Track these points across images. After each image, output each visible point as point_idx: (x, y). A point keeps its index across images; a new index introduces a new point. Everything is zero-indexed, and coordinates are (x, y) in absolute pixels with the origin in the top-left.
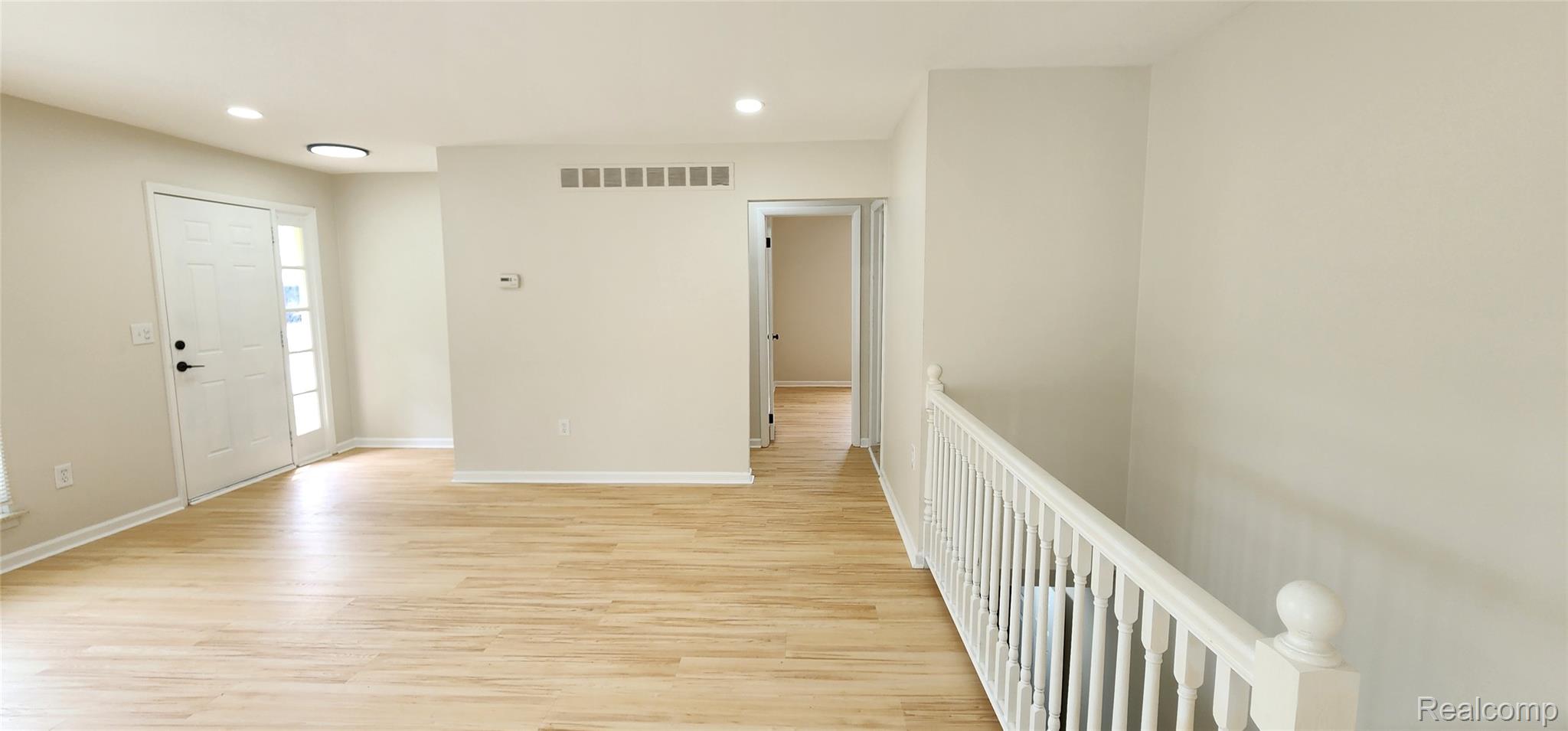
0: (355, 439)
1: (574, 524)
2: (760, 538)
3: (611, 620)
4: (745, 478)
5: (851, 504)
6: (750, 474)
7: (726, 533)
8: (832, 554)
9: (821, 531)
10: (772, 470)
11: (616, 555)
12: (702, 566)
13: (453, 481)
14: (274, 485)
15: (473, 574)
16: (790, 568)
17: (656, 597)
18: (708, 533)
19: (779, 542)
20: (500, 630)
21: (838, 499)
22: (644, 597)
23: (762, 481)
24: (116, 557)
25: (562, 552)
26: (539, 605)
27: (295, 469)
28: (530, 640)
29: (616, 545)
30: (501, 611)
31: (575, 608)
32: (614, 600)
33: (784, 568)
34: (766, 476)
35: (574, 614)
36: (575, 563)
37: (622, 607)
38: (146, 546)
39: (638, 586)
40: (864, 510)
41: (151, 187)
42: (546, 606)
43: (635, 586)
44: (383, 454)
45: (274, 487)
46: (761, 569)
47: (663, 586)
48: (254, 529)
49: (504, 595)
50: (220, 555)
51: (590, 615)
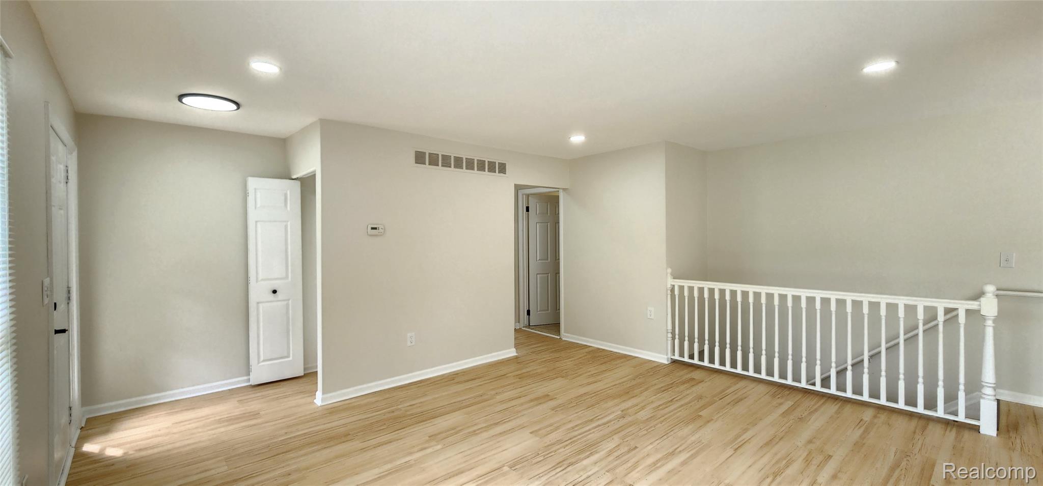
0: (84, 409)
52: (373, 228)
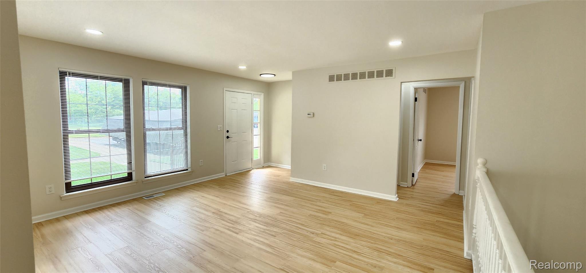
0: (269, 163)
1: (320, 202)
2: (390, 224)
3: (318, 239)
4: (394, 198)
5: (442, 220)
6: (396, 197)
7: (376, 219)
8: (422, 240)
9: (421, 228)
10: (408, 197)
11: (330, 217)
12: (360, 229)
13: (290, 180)
14: (246, 173)
15: (283, 212)
16: (398, 241)
17: (337, 236)
18: (368, 217)
19: (398, 228)
20: (283, 231)
21: (436, 216)
22: (333, 235)
23: (402, 201)
24: (207, 186)
25: (312, 211)
26: (297, 227)
27: (252, 170)
28: (290, 238)
29: (331, 213)
30: (285, 225)
31: (308, 231)
32: (322, 232)
33: (395, 239)
34: (404, 199)
35: (308, 234)
36: (315, 216)
37: (324, 236)
38: (214, 184)
39: (333, 230)
40: (448, 224)
41: (225, 89)
42: (300, 228)
43: (331, 230)
44: (275, 169)
45: (245, 174)
46: (385, 237)
47: (342, 233)
48: (236, 185)
49: (288, 221)
50: (226, 190)
51: (312, 235)
52: (308, 114)
